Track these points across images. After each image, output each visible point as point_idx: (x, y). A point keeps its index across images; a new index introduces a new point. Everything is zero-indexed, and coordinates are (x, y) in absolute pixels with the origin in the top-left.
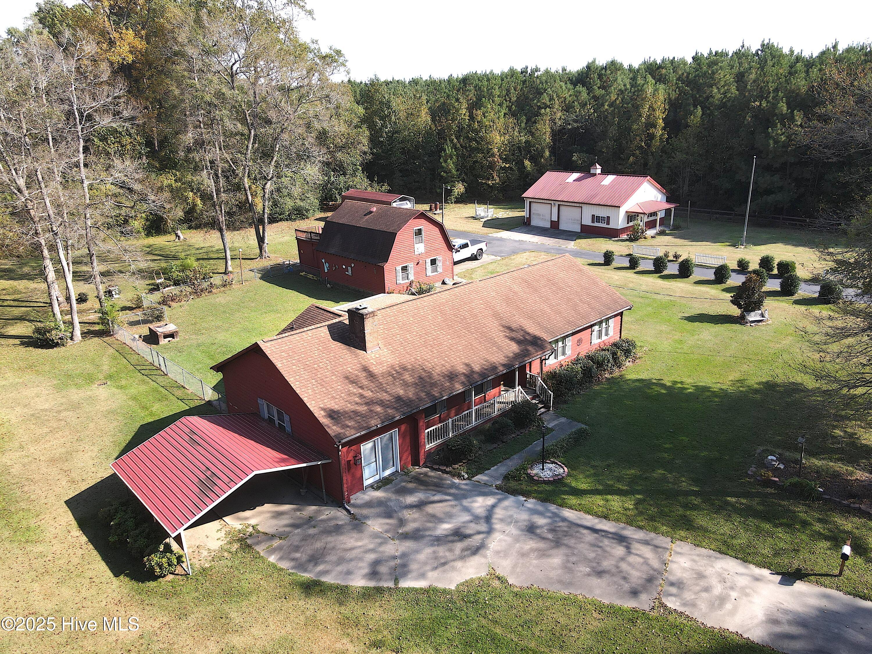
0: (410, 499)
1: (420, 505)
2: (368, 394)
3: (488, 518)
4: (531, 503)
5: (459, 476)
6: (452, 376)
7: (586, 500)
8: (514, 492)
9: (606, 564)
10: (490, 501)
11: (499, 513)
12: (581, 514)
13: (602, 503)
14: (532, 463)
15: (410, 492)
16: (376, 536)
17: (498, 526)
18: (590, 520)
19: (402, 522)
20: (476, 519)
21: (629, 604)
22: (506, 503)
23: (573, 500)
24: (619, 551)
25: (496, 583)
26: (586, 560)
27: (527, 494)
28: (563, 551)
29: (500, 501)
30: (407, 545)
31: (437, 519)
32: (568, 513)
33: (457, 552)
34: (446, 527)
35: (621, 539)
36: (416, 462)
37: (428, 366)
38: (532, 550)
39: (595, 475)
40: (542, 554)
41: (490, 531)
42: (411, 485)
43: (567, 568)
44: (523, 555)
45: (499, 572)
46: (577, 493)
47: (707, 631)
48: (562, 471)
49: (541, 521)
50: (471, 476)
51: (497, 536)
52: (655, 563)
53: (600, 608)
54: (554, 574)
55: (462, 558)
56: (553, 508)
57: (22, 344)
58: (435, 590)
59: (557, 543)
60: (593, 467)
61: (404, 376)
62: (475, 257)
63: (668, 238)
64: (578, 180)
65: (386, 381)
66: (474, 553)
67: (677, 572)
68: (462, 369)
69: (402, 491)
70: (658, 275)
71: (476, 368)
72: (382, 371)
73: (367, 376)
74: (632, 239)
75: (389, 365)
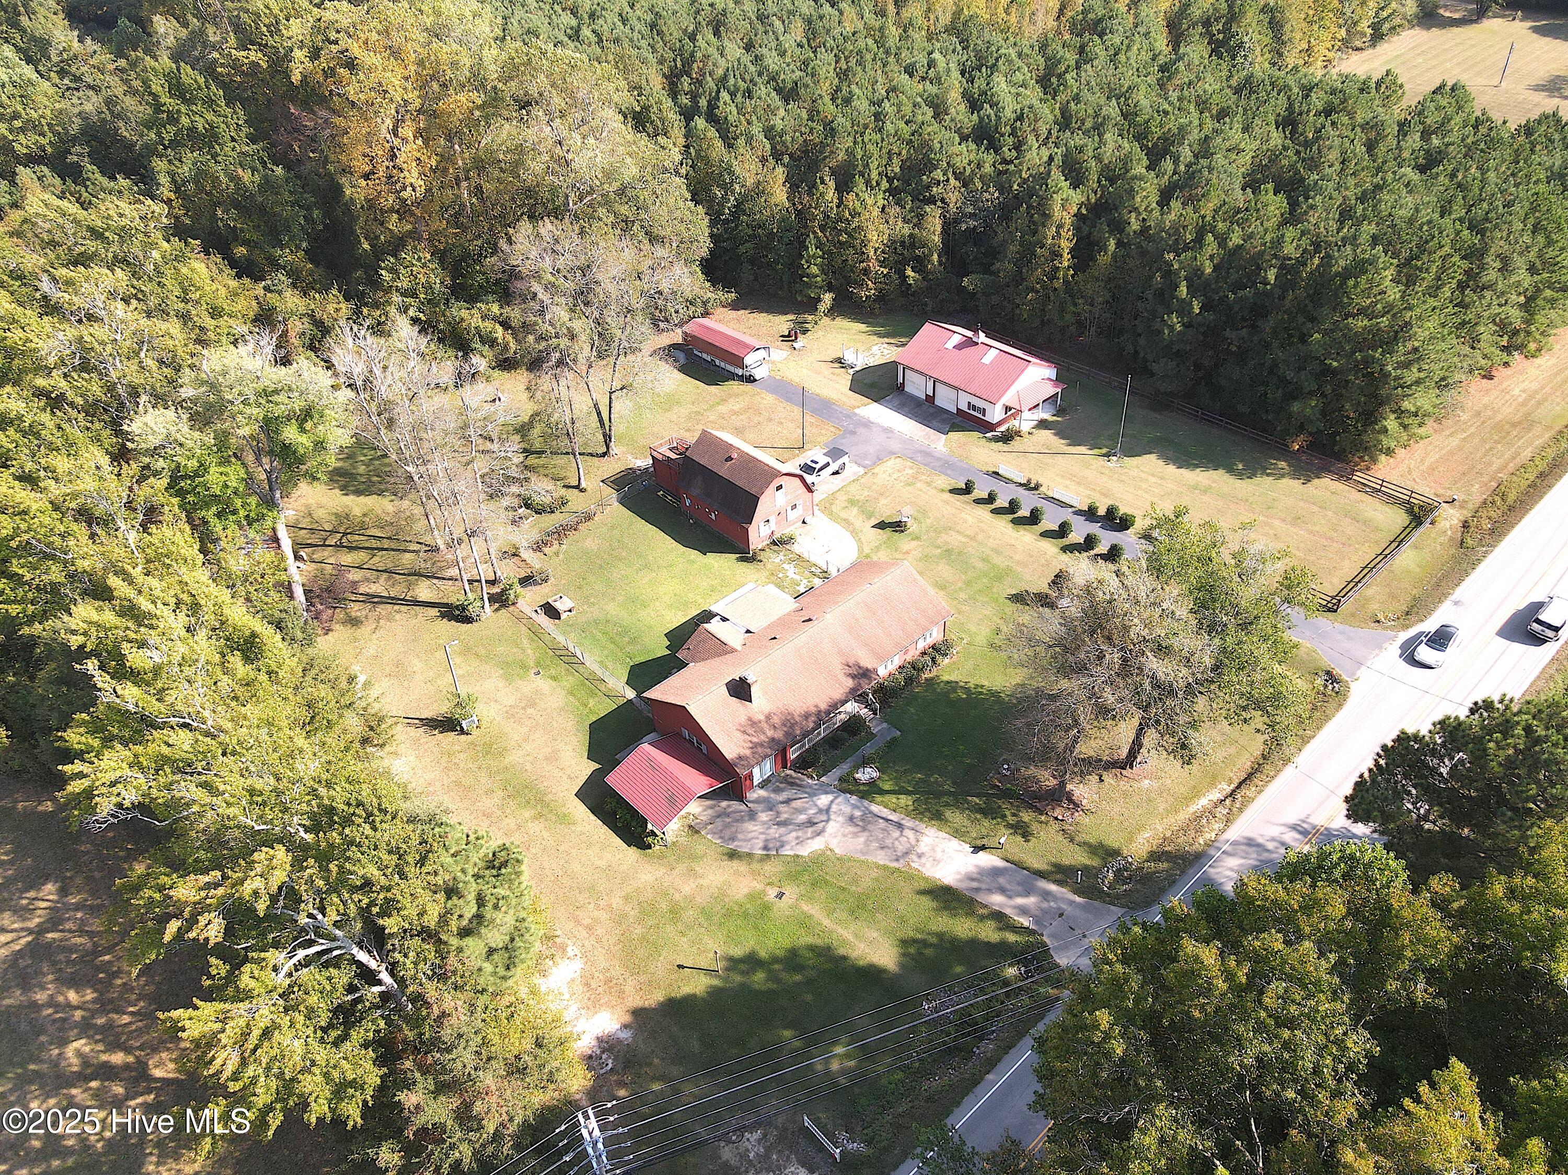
0: (783, 796)
1: (787, 802)
2: (755, 740)
3: (828, 810)
4: (854, 799)
5: (812, 777)
6: (806, 716)
7: (887, 798)
8: (844, 791)
9: (888, 842)
10: (830, 797)
11: (834, 808)
12: (881, 808)
13: (894, 800)
14: (856, 768)
15: (782, 790)
16: (764, 823)
17: (832, 817)
18: (885, 813)
19: (778, 813)
20: (820, 811)
21: (895, 865)
22: (839, 800)
23: (879, 798)
24: (896, 834)
25: (829, 853)
26: (877, 840)
27: (851, 793)
28: (866, 834)
29: (836, 798)
30: (783, 830)
31: (799, 811)
32: (875, 808)
33: (809, 835)
34: (802, 817)
35: (900, 826)
36: (785, 767)
37: (791, 709)
38: (850, 833)
39: (896, 778)
40: (855, 835)
41: (827, 821)
42: (782, 786)
43: (867, 843)
44: (844, 836)
45: (831, 846)
46: (883, 792)
47: (926, 879)
48: (875, 774)
49: (858, 813)
50: (819, 777)
51: (831, 823)
52: (913, 843)
53: (878, 866)
54: (859, 847)
55: (812, 838)
56: (866, 803)
57: (443, 616)
58: (798, 856)
59: (864, 829)
60: (896, 771)
61: (776, 720)
62: (836, 473)
63: (1047, 434)
64: (959, 347)
65: (765, 726)
66: (818, 834)
67: (923, 847)
68: (813, 710)
69: (777, 790)
70: (1012, 516)
71: (823, 706)
72: (762, 718)
73: (753, 723)
74: (1006, 438)
75: (766, 712)
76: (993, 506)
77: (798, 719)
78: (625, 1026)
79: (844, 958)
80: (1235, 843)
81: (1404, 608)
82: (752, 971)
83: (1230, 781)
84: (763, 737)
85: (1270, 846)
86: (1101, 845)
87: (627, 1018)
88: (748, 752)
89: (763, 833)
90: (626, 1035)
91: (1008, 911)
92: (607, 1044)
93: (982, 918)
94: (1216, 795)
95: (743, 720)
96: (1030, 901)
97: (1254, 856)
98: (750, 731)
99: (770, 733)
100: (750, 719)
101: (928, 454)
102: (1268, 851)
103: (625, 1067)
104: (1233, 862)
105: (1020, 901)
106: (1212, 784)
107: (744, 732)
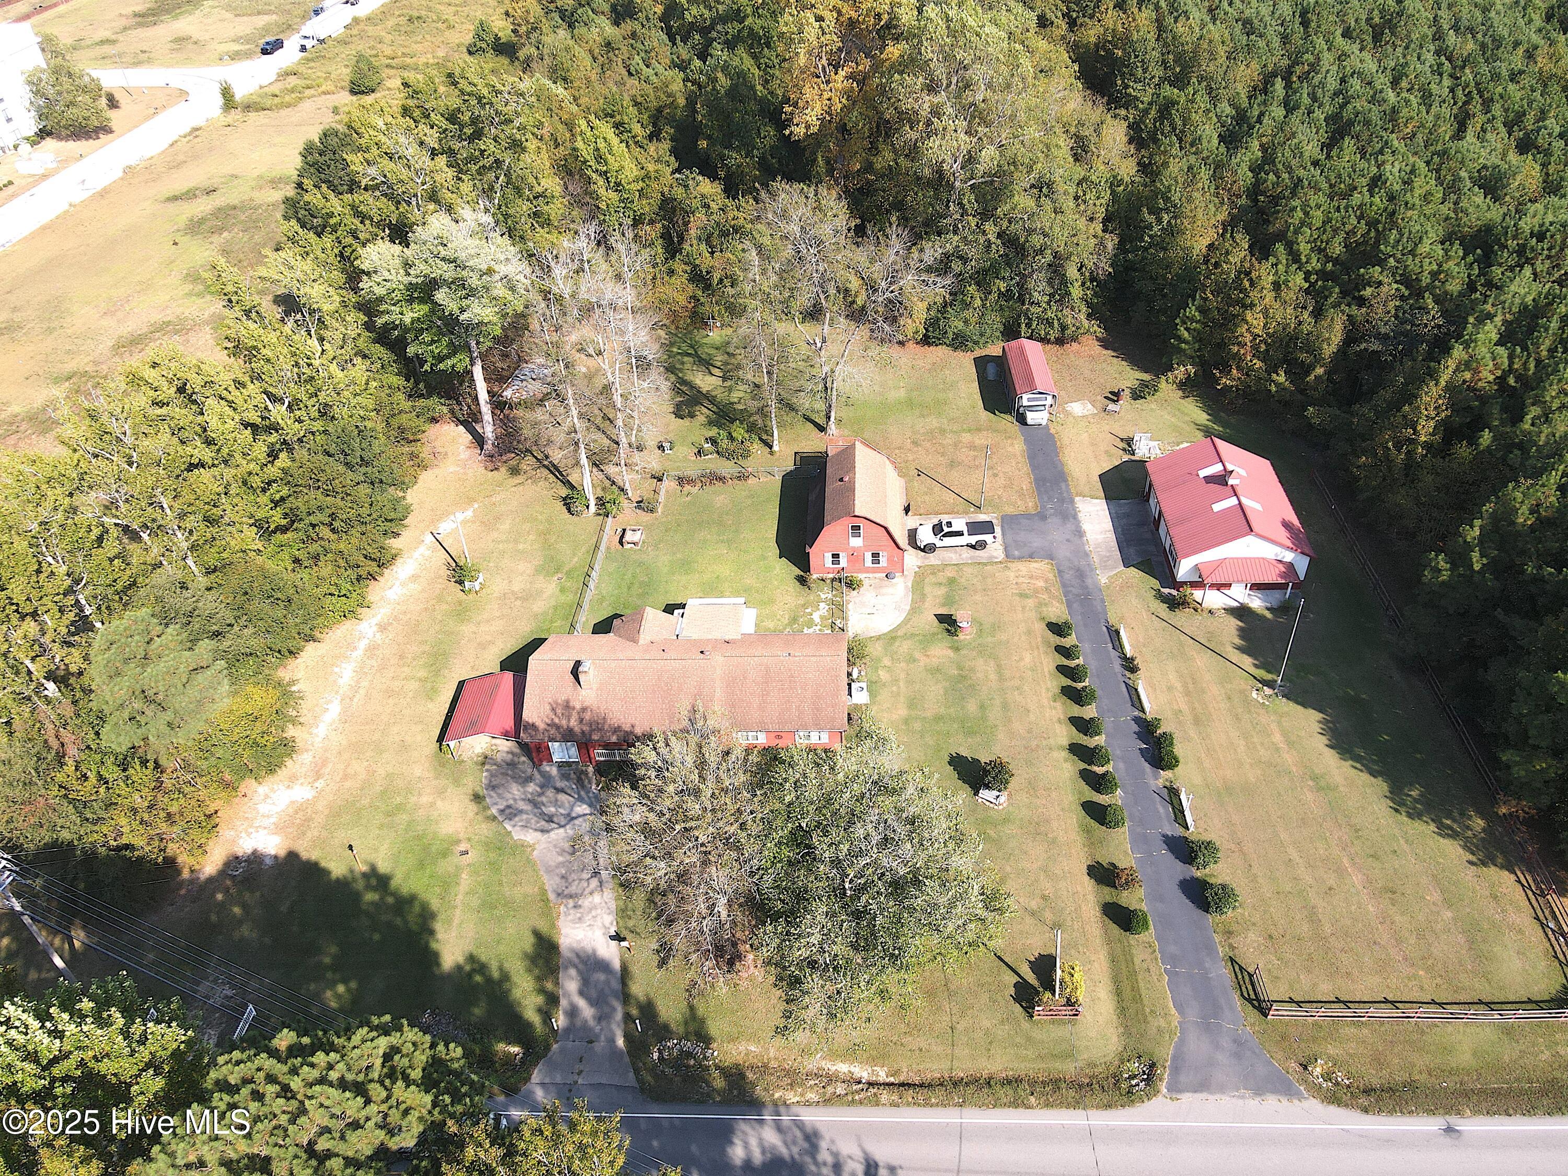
0: (563, 785)
2: (557, 720)
3: (573, 819)
5: (598, 786)
9: (573, 877)
16: (525, 793)
17: (568, 826)
19: (543, 794)
20: (568, 815)
21: (552, 897)
24: (586, 876)
25: (529, 850)
26: (569, 869)
28: (569, 857)
30: (528, 808)
31: (556, 804)
33: (538, 826)
34: (552, 810)
35: (597, 872)
36: (590, 762)
37: (609, 716)
38: (561, 848)
40: (562, 852)
41: (561, 827)
42: (573, 775)
43: (560, 865)
44: (555, 847)
45: (536, 847)
47: (553, 926)
51: (561, 831)
52: (586, 893)
53: (541, 887)
54: (550, 863)
55: (536, 830)
58: (510, 836)
59: (573, 853)
61: (587, 716)
62: (973, 547)
63: (1234, 623)
64: (1209, 479)
65: (574, 714)
66: (542, 831)
67: (586, 902)
68: (627, 728)
69: (565, 777)
70: (1069, 682)
71: (638, 731)
72: (578, 706)
73: (567, 706)
74: (1174, 604)
75: (586, 704)
76: (1066, 662)
77: (606, 727)
78: (276, 857)
79: (432, 932)
80: (799, 1125)
81: (1375, 1082)
82: (375, 889)
83: (895, 1074)
84: (564, 723)
85: (824, 1156)
86: (702, 1021)
87: (282, 853)
88: (541, 726)
89: (515, 800)
90: (268, 861)
91: (564, 1002)
92: (255, 858)
93: (542, 991)
94: (863, 1073)
95: (562, 698)
96: (587, 1011)
97: (795, 1150)
98: (559, 711)
99: (573, 723)
100: (568, 702)
101: (1081, 574)
102: (814, 1158)
103: (242, 882)
104: (771, 1137)
105: (582, 1003)
106: (873, 1061)
107: (553, 709)
